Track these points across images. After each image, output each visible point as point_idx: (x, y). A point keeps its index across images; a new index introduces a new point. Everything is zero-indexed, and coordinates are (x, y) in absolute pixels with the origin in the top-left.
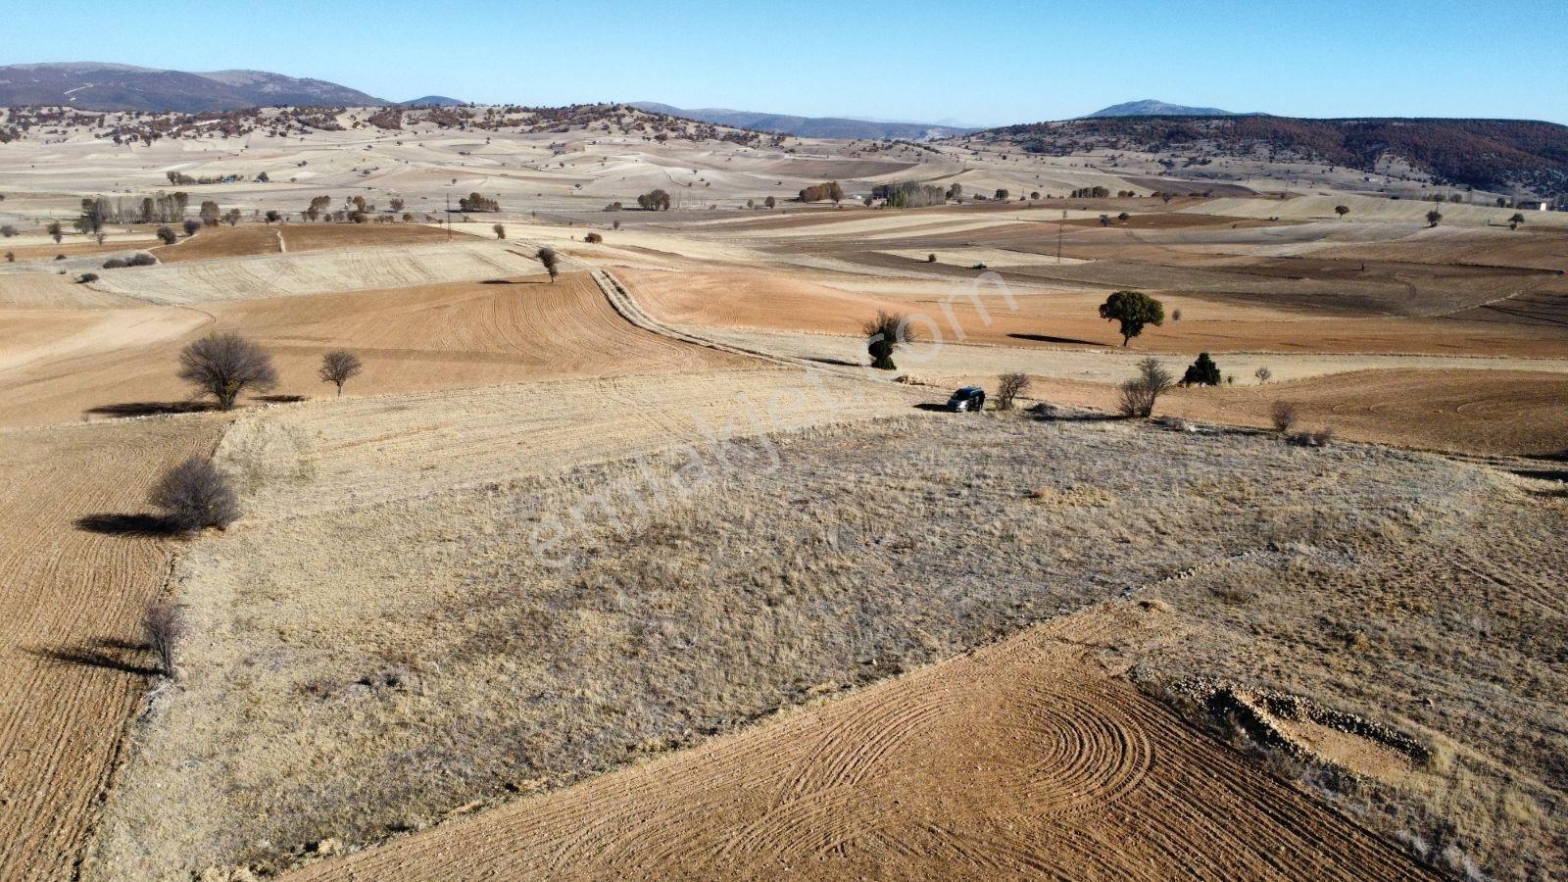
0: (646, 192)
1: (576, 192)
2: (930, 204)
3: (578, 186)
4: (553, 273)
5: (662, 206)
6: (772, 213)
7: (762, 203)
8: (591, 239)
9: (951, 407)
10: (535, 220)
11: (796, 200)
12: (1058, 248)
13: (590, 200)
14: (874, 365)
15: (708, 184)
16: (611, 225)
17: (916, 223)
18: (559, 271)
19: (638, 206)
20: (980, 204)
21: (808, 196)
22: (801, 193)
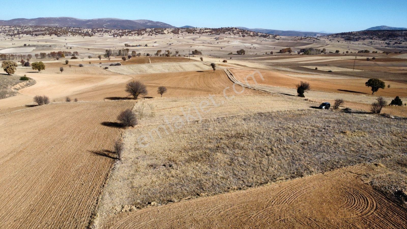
0: (239, 50)
1: (221, 50)
2: (316, 54)
3: (221, 48)
4: (214, 70)
5: (243, 54)
6: (272, 56)
7: (269, 53)
8: (224, 61)
9: (320, 108)
10: (210, 57)
11: (279, 52)
12: (353, 67)
13: (225, 52)
14: (299, 96)
15: (255, 48)
16: (229, 58)
17: (312, 59)
18: (216, 69)
19: (237, 54)
20: (331, 54)
21: (282, 51)
22: (281, 51)
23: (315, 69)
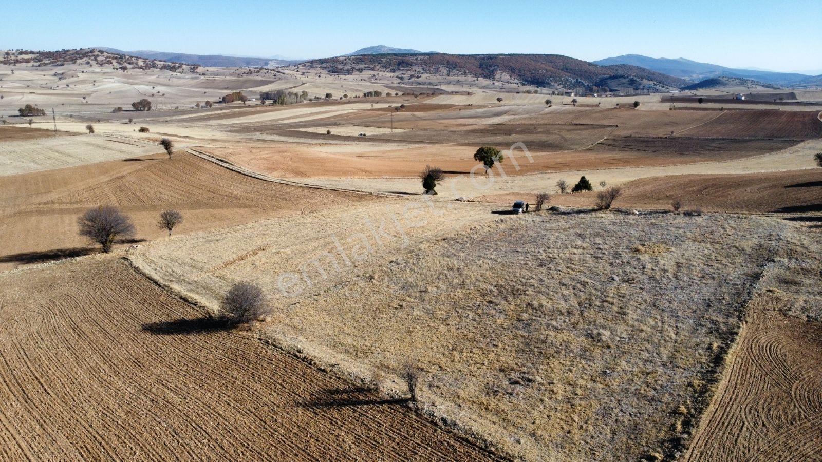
0: (137, 100)
1: (84, 101)
2: (297, 102)
3: (84, 98)
4: (170, 153)
5: (147, 109)
6: (209, 110)
7: (204, 104)
8: (143, 130)
10: (72, 119)
11: (220, 102)
12: (391, 124)
13: (98, 106)
14: (427, 192)
15: (163, 95)
16: (127, 120)
17: (302, 113)
18: (173, 151)
19: (132, 109)
20: (317, 102)
21: (227, 100)
22: (224, 98)
23: (326, 133)
